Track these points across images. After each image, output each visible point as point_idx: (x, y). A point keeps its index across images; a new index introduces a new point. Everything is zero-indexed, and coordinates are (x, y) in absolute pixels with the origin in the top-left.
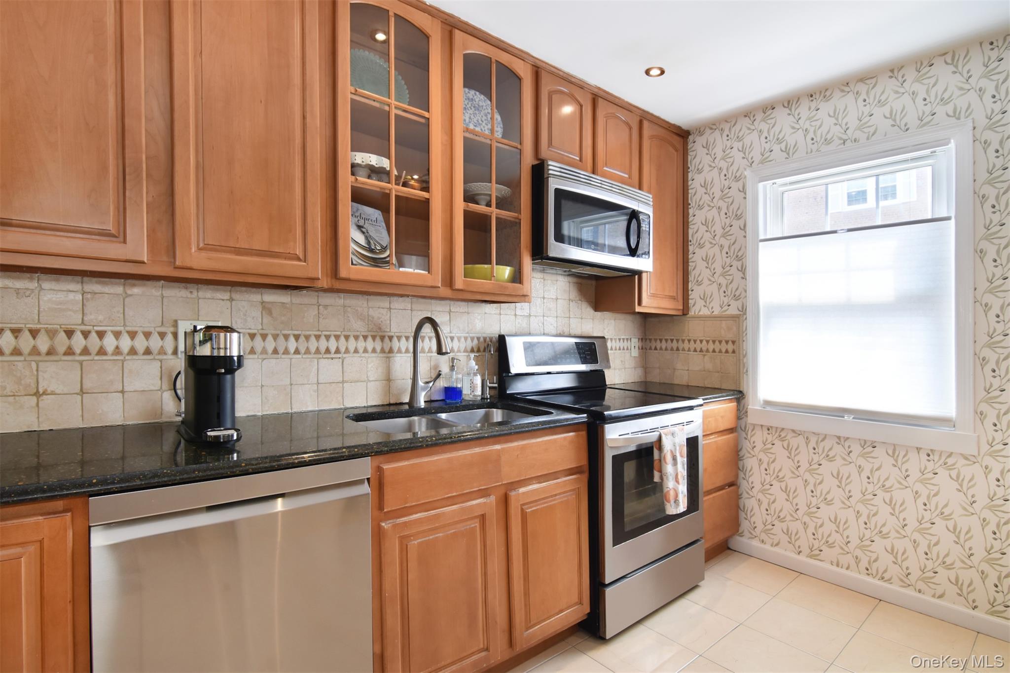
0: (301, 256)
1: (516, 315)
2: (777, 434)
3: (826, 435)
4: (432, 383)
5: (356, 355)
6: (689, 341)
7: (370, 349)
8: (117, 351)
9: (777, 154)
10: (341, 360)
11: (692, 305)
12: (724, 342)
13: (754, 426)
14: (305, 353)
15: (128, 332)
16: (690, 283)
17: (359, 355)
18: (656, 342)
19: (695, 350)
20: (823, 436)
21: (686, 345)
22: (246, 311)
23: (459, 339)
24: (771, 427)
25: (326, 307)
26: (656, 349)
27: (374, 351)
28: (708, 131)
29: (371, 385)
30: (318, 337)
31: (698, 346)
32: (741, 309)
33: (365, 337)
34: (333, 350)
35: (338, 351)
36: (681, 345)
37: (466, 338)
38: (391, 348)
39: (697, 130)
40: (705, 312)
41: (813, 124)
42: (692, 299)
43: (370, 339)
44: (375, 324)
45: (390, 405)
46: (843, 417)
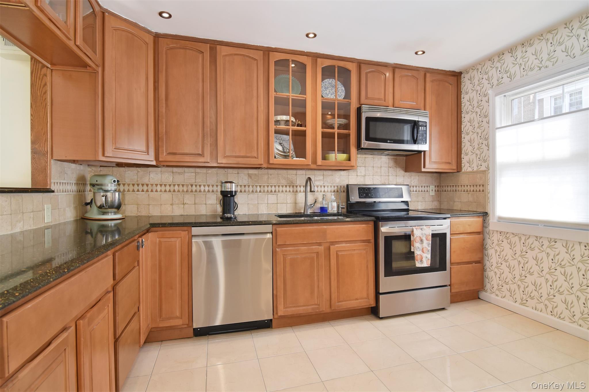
0: (257, 157)
1: (357, 175)
2: (505, 235)
3: (530, 235)
4: (313, 205)
5: (282, 193)
6: (461, 186)
7: (288, 191)
8: (204, 191)
9: (506, 80)
10: (276, 195)
11: (463, 166)
12: (478, 186)
13: (493, 231)
14: (263, 192)
15: (207, 185)
16: (462, 155)
17: (283, 193)
18: (445, 187)
19: (464, 191)
20: (528, 236)
21: (460, 188)
22: (243, 177)
23: (328, 186)
24: (502, 232)
25: (271, 175)
26: (445, 191)
27: (290, 191)
28: (471, 71)
29: (289, 205)
30: (268, 186)
31: (466, 188)
32: (487, 167)
33: (286, 186)
34: (273, 191)
35: (275, 192)
36: (457, 188)
37: (331, 186)
38: (297, 190)
39: (465, 71)
40: (470, 169)
41: (524, 60)
42: (463, 163)
43: (288, 187)
44: (290, 181)
45: (296, 213)
46: (538, 225)
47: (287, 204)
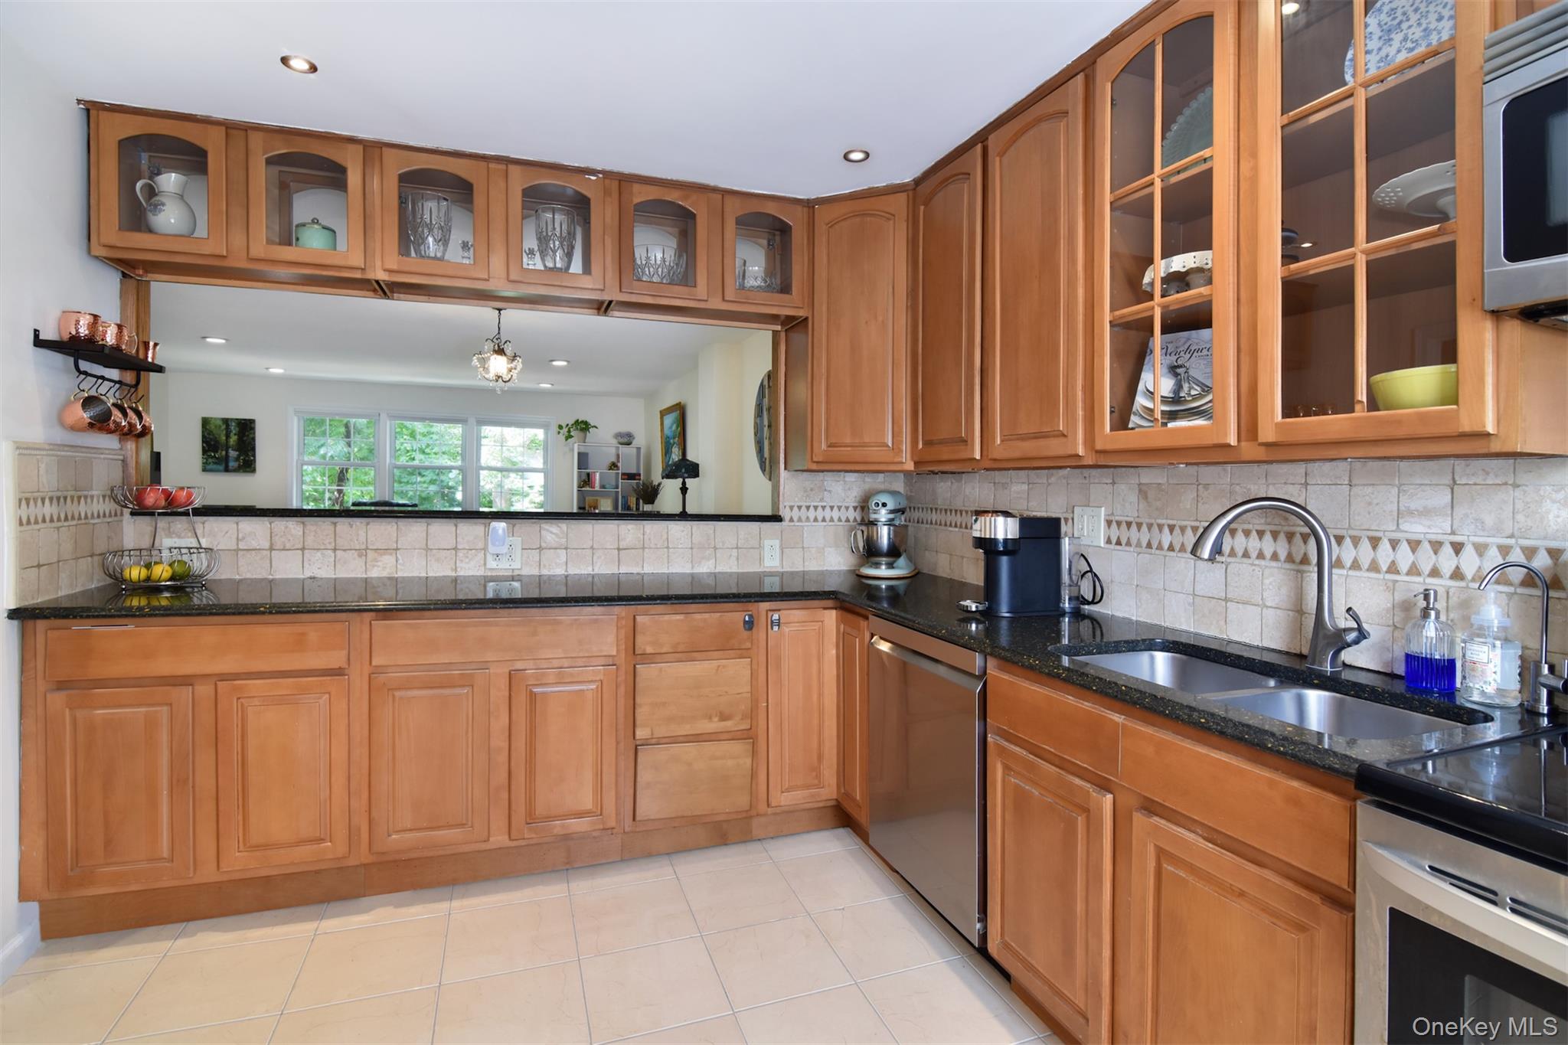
0: (1065, 432)
5: (1245, 560)
7: (1268, 554)
10: (1224, 566)
14: (1180, 551)
17: (1250, 561)
22: (1126, 495)
23: (1483, 549)
25: (1206, 486)
29: (1269, 614)
33: (1261, 534)
37: (1506, 551)
47: (1264, 609)
